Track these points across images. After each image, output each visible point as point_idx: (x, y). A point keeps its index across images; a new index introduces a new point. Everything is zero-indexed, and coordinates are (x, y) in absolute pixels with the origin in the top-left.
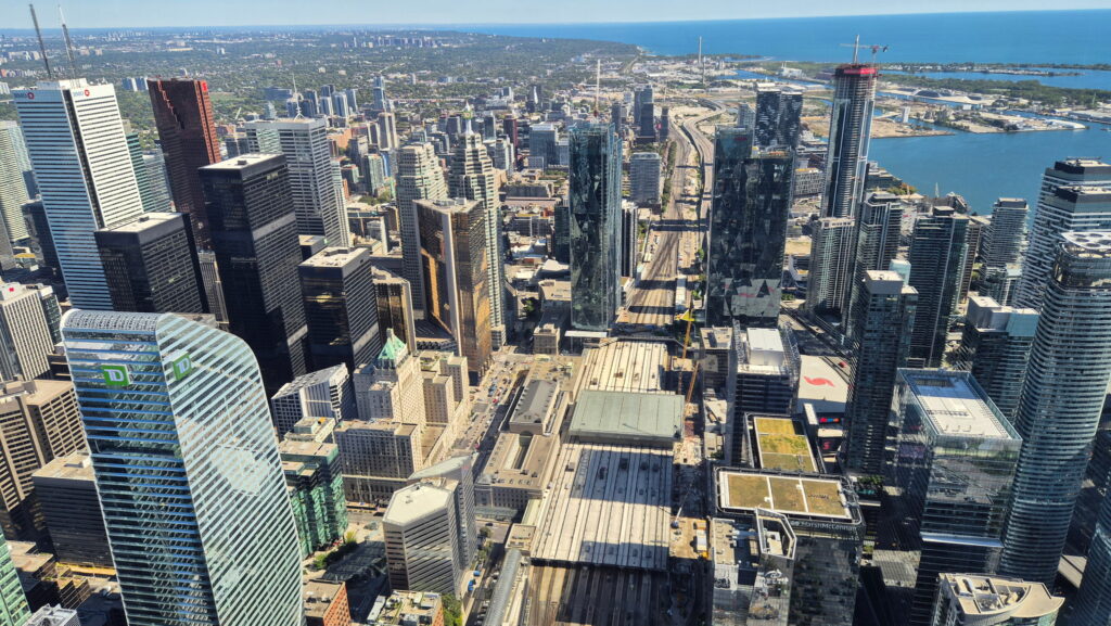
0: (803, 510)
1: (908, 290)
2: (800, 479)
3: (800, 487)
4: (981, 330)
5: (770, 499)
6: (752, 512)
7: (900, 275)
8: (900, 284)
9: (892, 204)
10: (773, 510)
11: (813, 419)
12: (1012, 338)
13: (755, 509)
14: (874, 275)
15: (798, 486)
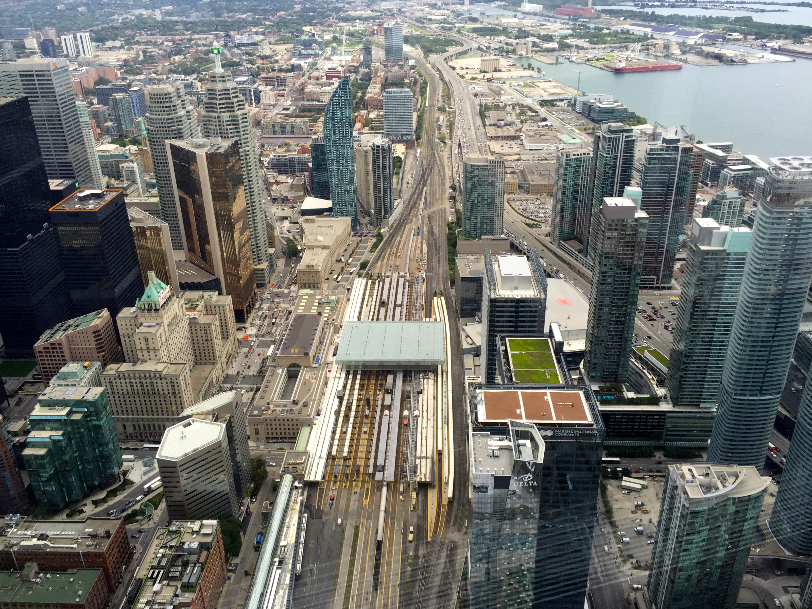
1: (641, 214)
2: (548, 392)
3: (548, 398)
4: (703, 248)
5: (522, 411)
6: (506, 424)
7: (634, 201)
8: (632, 210)
9: (625, 134)
10: (524, 421)
12: (729, 254)
13: (508, 421)
14: (611, 201)
15: (546, 398)
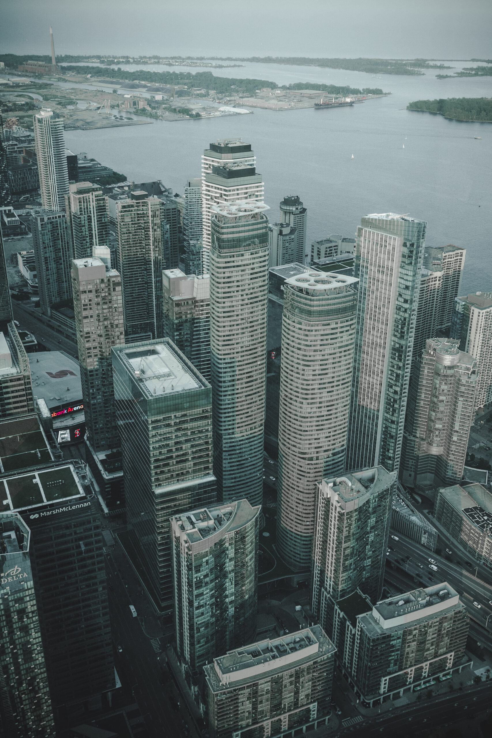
0: (43, 502)
2: (36, 474)
3: (37, 480)
5: (9, 501)
9: (95, 193)
10: (12, 512)
11: (46, 413)
12: (198, 301)
14: (79, 263)
15: (34, 481)
